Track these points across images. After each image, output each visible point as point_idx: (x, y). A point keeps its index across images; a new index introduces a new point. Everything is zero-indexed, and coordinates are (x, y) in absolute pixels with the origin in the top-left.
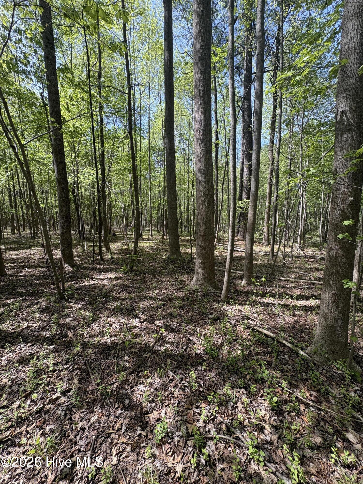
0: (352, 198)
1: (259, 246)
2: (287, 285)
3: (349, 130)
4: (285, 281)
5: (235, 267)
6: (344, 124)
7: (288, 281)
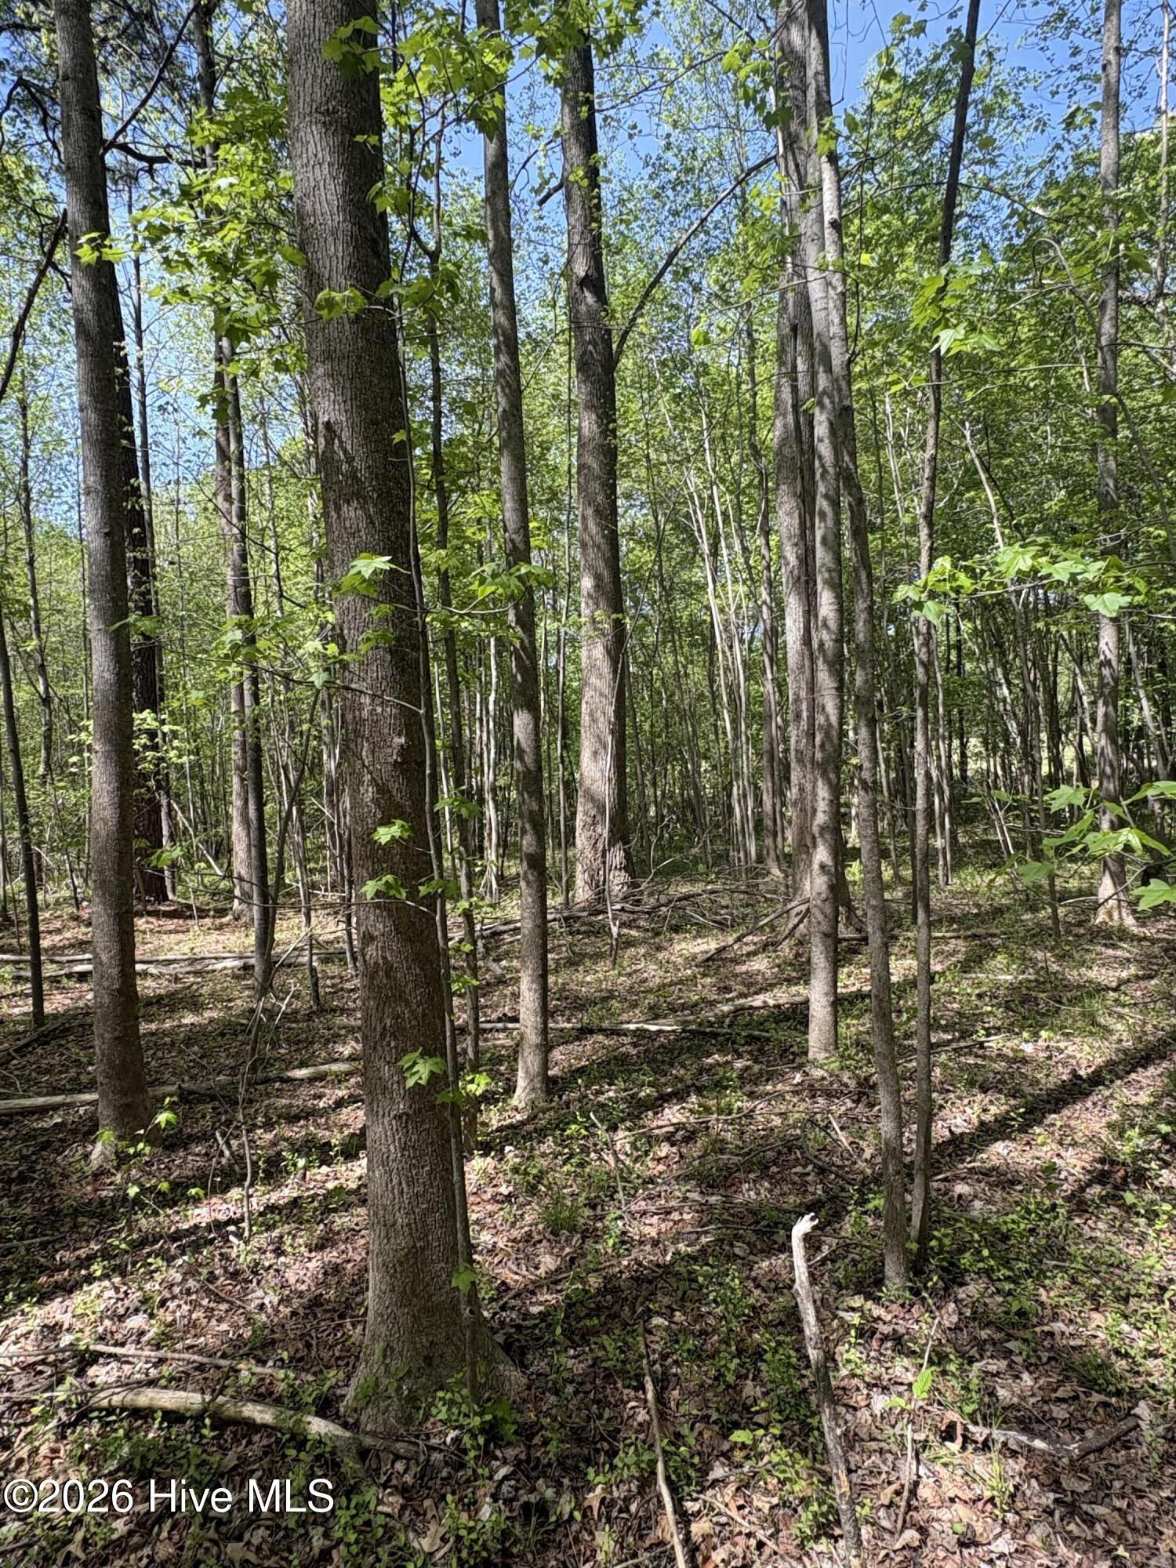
0: (403, 740)
1: (220, 928)
2: (320, 1097)
3: (358, 495)
4: (312, 1080)
5: (73, 1073)
6: (338, 470)
7: (321, 1077)
